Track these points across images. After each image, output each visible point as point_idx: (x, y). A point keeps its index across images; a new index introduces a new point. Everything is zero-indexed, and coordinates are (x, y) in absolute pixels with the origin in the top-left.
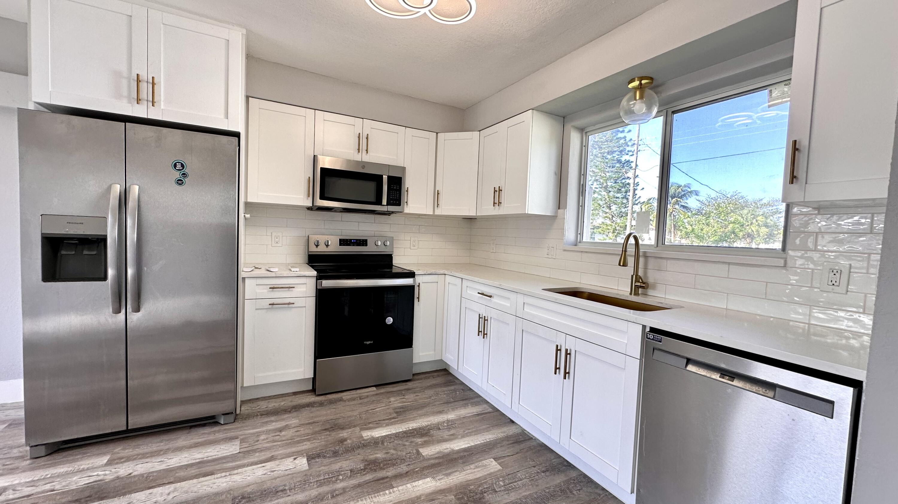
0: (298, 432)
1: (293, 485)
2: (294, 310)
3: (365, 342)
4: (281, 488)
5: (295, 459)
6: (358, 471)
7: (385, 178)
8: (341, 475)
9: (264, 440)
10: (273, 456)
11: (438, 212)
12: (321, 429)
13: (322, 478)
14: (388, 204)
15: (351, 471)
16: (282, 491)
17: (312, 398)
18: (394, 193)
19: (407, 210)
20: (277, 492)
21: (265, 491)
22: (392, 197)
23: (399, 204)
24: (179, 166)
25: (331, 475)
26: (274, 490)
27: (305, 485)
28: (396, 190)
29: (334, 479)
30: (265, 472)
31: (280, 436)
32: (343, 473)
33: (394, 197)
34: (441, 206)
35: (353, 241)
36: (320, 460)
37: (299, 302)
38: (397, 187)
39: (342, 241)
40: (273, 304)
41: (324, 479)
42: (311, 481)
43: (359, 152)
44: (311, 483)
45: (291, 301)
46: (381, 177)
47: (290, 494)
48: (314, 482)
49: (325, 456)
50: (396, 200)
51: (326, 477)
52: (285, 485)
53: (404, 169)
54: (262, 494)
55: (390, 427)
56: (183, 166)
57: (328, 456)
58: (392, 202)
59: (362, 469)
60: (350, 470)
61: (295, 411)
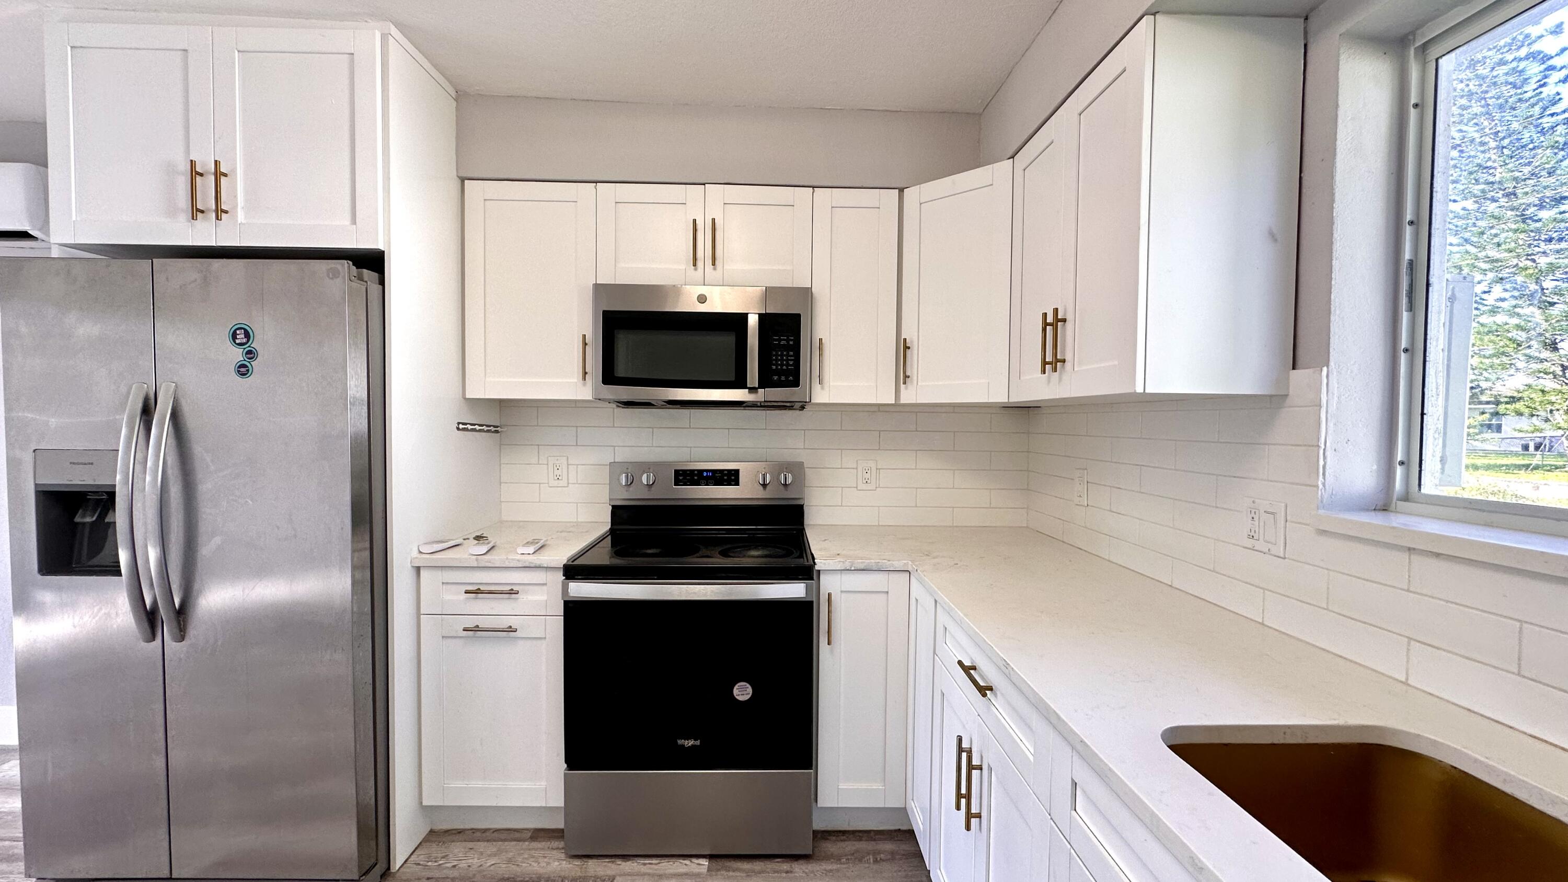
2: (521, 642)
3: (680, 742)
7: (753, 320)
11: (909, 396)
14: (765, 382)
18: (782, 355)
19: (821, 396)
22: (777, 365)
23: (796, 383)
24: (241, 337)
28: (787, 348)
33: (782, 365)
34: (915, 378)
35: (705, 474)
37: (528, 627)
38: (788, 340)
39: (681, 475)
40: (477, 629)
43: (695, 265)
45: (513, 622)
46: (743, 317)
50: (787, 373)
53: (806, 294)
56: (247, 335)
58: (776, 378)
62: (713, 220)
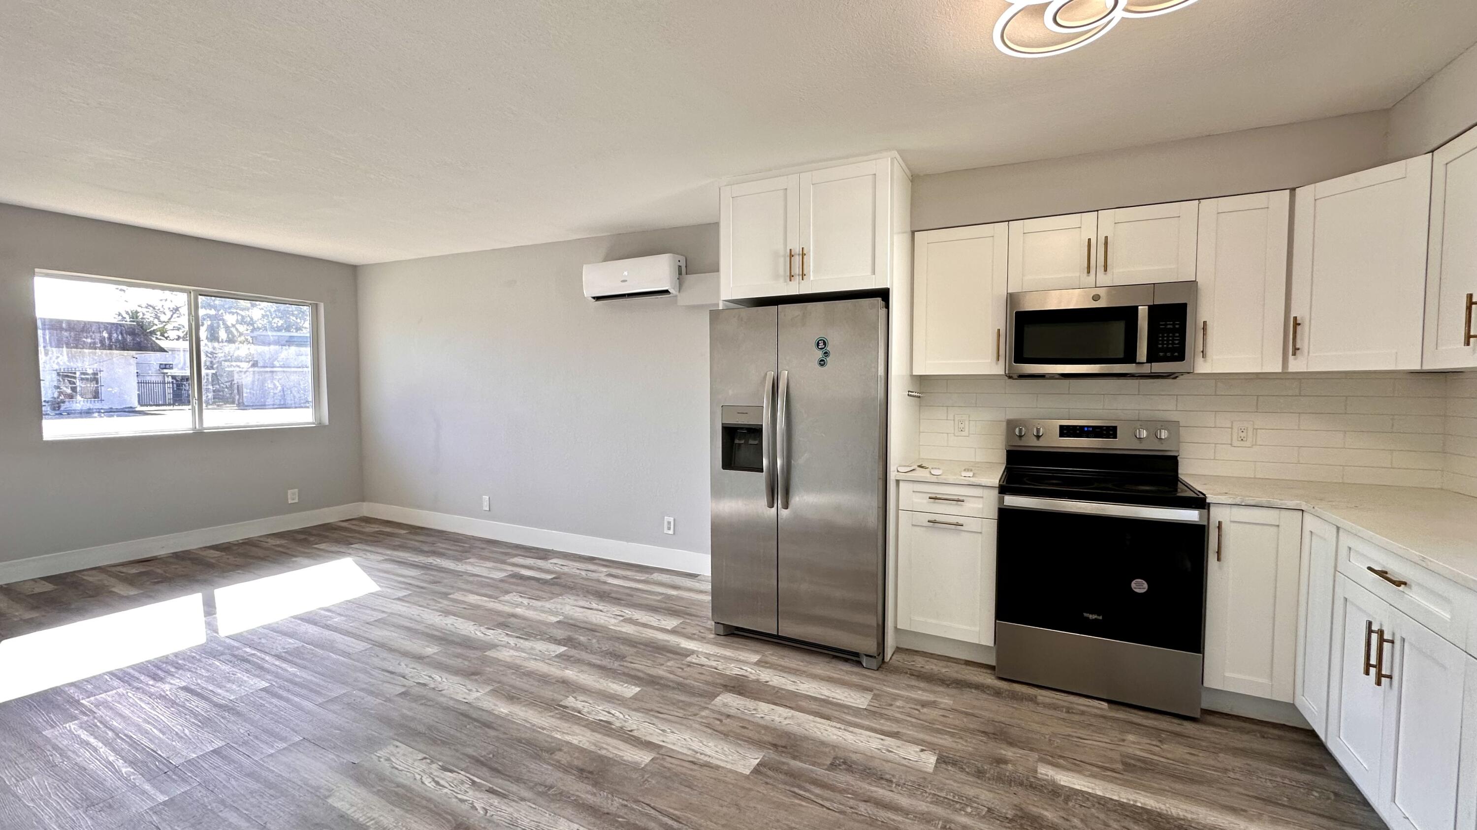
0: (945, 719)
1: (903, 781)
2: (963, 534)
3: (1086, 615)
4: (888, 777)
5: (922, 750)
6: (999, 816)
7: (1143, 312)
8: (972, 807)
9: (898, 707)
10: (898, 732)
11: (1296, 365)
12: (978, 728)
13: (943, 794)
14: (1151, 358)
15: (990, 810)
16: (887, 780)
17: (989, 680)
18: (1168, 337)
19: (1203, 367)
20: (882, 778)
21: (870, 769)
22: (1163, 344)
23: (1181, 357)
24: (821, 344)
25: (956, 799)
26: (879, 773)
27: (917, 789)
28: (1174, 331)
29: (958, 806)
30: (880, 747)
31: (919, 711)
32: (975, 805)
33: (1168, 344)
34: (1306, 351)
35: (1086, 429)
36: (953, 769)
37: (971, 525)
38: (1174, 325)
39: (1065, 430)
40: (934, 522)
41: (945, 798)
42: (928, 790)
43: (1089, 272)
44: (926, 792)
45: (960, 520)
46: (1135, 309)
47: (894, 790)
48: (930, 794)
49: (962, 768)
50: (1173, 350)
51: (948, 797)
52: (893, 776)
53: (1191, 286)
54: (865, 770)
55: (1098, 782)
56: (825, 343)
57: (967, 770)
58: (1161, 354)
59: (1007, 818)
60: (988, 808)
61: (954, 688)
62: (1106, 238)
